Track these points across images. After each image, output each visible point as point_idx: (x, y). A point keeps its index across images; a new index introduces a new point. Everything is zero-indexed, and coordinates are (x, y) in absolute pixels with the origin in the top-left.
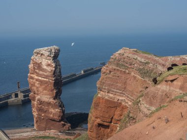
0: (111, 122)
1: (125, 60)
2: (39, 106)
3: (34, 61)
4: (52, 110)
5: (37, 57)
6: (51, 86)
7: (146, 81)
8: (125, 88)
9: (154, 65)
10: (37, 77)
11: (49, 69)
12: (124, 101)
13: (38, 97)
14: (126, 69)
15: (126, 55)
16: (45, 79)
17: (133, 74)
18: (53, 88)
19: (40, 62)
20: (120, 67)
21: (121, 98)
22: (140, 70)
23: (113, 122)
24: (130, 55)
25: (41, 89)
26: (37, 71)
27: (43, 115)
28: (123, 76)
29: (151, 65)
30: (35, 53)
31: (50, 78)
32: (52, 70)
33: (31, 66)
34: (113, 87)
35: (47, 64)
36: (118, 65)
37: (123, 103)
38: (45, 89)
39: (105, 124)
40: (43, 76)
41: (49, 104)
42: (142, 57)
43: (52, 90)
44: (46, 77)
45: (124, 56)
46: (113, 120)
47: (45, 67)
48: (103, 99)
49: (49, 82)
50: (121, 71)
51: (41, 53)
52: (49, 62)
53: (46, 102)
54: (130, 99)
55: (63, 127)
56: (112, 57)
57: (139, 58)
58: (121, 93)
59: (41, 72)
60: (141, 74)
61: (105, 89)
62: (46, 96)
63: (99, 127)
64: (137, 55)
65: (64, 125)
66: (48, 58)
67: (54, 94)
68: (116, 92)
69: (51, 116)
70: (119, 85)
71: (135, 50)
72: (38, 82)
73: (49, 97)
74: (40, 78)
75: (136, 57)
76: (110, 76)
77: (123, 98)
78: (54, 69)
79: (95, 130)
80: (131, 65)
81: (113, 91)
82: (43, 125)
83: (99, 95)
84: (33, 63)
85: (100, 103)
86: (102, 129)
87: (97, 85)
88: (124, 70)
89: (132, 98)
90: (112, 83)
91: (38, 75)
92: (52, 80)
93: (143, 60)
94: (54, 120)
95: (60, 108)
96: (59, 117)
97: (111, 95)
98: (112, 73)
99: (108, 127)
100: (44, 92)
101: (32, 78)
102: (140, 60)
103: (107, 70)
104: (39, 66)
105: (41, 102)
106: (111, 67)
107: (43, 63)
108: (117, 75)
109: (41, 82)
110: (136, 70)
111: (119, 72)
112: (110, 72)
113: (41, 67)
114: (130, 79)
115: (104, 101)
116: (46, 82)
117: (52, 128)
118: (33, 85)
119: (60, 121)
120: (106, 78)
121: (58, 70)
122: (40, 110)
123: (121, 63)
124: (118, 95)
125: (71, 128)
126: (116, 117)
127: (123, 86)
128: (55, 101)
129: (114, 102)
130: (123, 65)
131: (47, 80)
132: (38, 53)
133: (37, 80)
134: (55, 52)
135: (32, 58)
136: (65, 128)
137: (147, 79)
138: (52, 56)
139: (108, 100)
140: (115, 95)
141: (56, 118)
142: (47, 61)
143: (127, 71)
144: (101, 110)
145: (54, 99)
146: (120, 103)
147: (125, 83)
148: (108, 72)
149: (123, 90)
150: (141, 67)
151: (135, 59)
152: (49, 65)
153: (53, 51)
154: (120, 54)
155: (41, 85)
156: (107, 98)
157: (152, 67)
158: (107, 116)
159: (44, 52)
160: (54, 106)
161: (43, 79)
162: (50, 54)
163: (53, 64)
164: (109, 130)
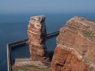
0: (65, 63)
1: (75, 24)
2: (32, 48)
3: (30, 23)
4: (39, 50)
5: (32, 21)
6: (39, 37)
7: (87, 39)
8: (74, 42)
9: (93, 28)
10: (32, 32)
11: (38, 28)
12: (73, 50)
13: (32, 43)
14: (75, 30)
15: (76, 21)
16: (36, 33)
17: (79, 33)
18: (40, 38)
19: (33, 24)
20: (71, 29)
21: (71, 49)
22: (83, 31)
23: (66, 63)
24: (78, 22)
25: (33, 39)
26: (32, 29)
27: (34, 53)
28: (73, 35)
29: (91, 28)
30: (31, 19)
31: (39, 33)
32: (39, 29)
33: (29, 26)
34: (66, 41)
35: (37, 25)
36: (70, 27)
37: (72, 52)
38: (36, 39)
39: (61, 64)
40: (35, 32)
41: (37, 47)
42: (86, 23)
43: (39, 40)
44: (36, 32)
45: (74, 22)
46: (66, 62)
47: (36, 27)
48: (60, 48)
49: (38, 35)
50: (72, 31)
51: (34, 19)
52: (38, 24)
53: (36, 46)
54: (77, 50)
55: (45, 60)
56: (67, 22)
57: (84, 24)
58: (71, 45)
59: (34, 30)
60: (84, 34)
61: (61, 42)
62: (36, 43)
63: (57, 65)
64: (83, 22)
65: (45, 59)
66: (38, 22)
67: (41, 42)
68: (68, 45)
69: (39, 53)
70: (70, 40)
71: (82, 18)
72: (32, 35)
73: (37, 43)
74: (33, 33)
75: (82, 22)
76: (65, 34)
77: (73, 49)
78: (41, 28)
79: (54, 67)
80: (78, 28)
81: (66, 44)
82: (34, 58)
83: (58, 46)
84: (30, 25)
85: (58, 51)
86: (59, 67)
87: (57, 40)
88: (73, 31)
89: (77, 49)
90: (66, 39)
91: (32, 31)
92: (39, 34)
93: (86, 25)
94: (40, 56)
95: (43, 50)
96: (43, 54)
97: (65, 46)
98: (66, 32)
99: (62, 66)
100: (35, 40)
101: (30, 32)
102: (84, 25)
103: (63, 30)
104: (33, 26)
105: (33, 46)
106: (65, 28)
107: (35, 24)
108: (69, 34)
109: (34, 35)
110: (81, 31)
111: (70, 32)
112: (65, 32)
113: (34, 27)
114: (77, 37)
115: (60, 50)
116: (37, 35)
117: (39, 60)
118: (30, 36)
119: (43, 57)
120: (62, 35)
121: (43, 29)
122: (33, 50)
123: (72, 26)
124: (69, 47)
125: (49, 60)
126: (67, 60)
127: (73, 41)
128: (41, 46)
129: (67, 51)
130: (73, 28)
131: (37, 34)
132: (32, 19)
133: (32, 34)
134: (42, 19)
135: (30, 21)
136: (46, 60)
137: (87, 38)
138: (40, 21)
139: (63, 50)
140: (68, 46)
141: (41, 54)
142: (37, 23)
143: (76, 32)
144: (58, 55)
145: (41, 44)
146: (71, 52)
147: (74, 39)
148: (64, 31)
149: (73, 43)
150: (84, 30)
151: (81, 24)
152: (38, 26)
153: (41, 18)
154: (72, 20)
155: (34, 36)
156: (62, 48)
157: (91, 30)
158: (62, 59)
159: (35, 18)
160: (40, 48)
161: (35, 33)
162: (39, 20)
163: (40, 25)
164: (63, 68)
